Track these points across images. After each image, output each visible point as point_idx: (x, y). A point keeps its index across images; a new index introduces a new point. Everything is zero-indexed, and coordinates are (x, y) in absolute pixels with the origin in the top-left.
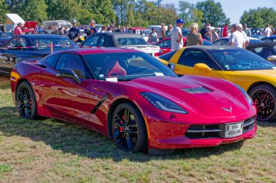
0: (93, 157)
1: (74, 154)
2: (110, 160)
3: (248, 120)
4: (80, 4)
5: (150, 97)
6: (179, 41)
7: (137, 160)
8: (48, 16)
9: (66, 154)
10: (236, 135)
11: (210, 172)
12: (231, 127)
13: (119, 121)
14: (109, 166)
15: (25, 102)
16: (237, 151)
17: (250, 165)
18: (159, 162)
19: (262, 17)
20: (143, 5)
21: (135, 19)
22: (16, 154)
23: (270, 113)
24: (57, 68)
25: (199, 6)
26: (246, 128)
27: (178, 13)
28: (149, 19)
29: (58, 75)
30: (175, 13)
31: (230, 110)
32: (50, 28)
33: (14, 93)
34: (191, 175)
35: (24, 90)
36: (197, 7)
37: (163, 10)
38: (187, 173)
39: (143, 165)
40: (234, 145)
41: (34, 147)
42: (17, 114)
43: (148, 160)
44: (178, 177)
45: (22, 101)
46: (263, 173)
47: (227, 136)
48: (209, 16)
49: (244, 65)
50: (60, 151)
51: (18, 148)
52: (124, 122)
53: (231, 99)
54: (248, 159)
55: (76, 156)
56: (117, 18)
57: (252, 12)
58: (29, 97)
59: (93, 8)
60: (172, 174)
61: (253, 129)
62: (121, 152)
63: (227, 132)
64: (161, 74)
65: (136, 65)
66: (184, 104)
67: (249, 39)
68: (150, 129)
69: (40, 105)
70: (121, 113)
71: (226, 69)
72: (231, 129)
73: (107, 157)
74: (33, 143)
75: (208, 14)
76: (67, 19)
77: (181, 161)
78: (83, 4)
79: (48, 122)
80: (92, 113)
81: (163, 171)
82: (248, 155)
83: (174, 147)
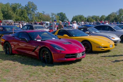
0: (35, 66)
1: (29, 65)
2: (41, 66)
3: (83, 52)
4: (15, 14)
5: (53, 46)
6: (55, 27)
7: (50, 66)
8: (3, 18)
9: (26, 65)
10: (80, 57)
11: (74, 69)
12: (78, 54)
13: (42, 54)
14: (42, 68)
15: (7, 49)
16: (80, 62)
17: (85, 66)
18: (57, 66)
19: (79, 18)
20: (38, 14)
21: (36, 19)
22: (9, 66)
23: (88, 50)
24: (19, 37)
25: (58, 14)
26: (83, 55)
27: (51, 17)
28: (40, 19)
29: (20, 39)
30: (49, 17)
31: (78, 49)
32: (6, 23)
33: (3, 46)
34: (68, 70)
35: (7, 45)
36: (57, 14)
37: (45, 16)
38: (67, 69)
39: (52, 67)
40: (79, 60)
41: (15, 64)
42: (4, 53)
43: (54, 66)
44: (64, 70)
45: (6, 49)
46: (89, 68)
47: (77, 57)
48: (61, 18)
49: (79, 35)
50: (24, 64)
51: (9, 64)
52: (44, 54)
53: (78, 46)
54: (84, 64)
55: (30, 66)
56: (29, 19)
57: (76, 16)
58: (9, 47)
59: (20, 15)
60: (62, 69)
61: (85, 55)
62: (44, 64)
63: (77, 56)
64: (54, 38)
65: (45, 36)
66: (64, 48)
67: (78, 26)
68: (54, 56)
69: (13, 50)
70: (44, 51)
71: (73, 36)
72: (78, 55)
73: (40, 66)
74: (14, 62)
75: (61, 17)
76: (11, 19)
77: (64, 66)
78: (16, 14)
79: (16, 55)
80: (33, 52)
81: (59, 69)
82: (84, 63)
83: (61, 61)
